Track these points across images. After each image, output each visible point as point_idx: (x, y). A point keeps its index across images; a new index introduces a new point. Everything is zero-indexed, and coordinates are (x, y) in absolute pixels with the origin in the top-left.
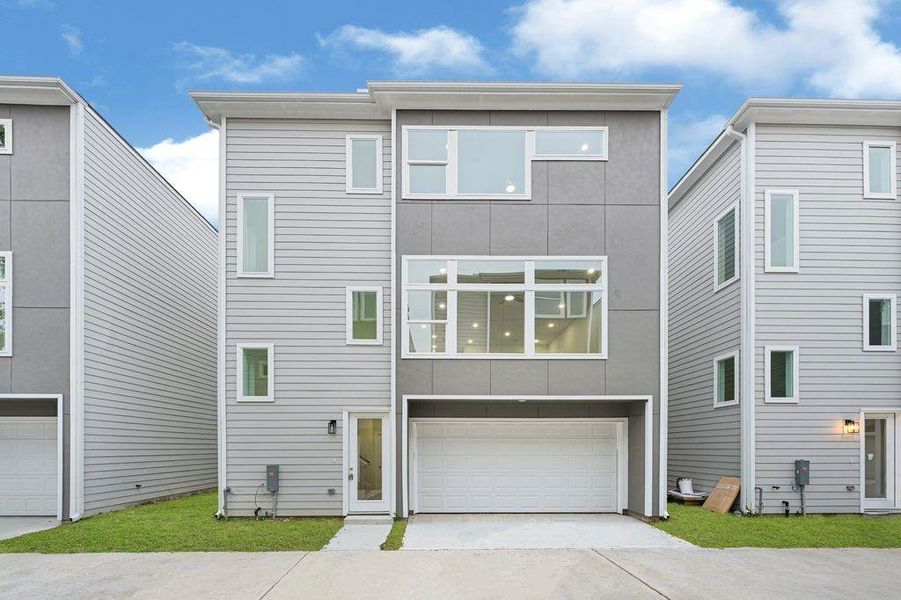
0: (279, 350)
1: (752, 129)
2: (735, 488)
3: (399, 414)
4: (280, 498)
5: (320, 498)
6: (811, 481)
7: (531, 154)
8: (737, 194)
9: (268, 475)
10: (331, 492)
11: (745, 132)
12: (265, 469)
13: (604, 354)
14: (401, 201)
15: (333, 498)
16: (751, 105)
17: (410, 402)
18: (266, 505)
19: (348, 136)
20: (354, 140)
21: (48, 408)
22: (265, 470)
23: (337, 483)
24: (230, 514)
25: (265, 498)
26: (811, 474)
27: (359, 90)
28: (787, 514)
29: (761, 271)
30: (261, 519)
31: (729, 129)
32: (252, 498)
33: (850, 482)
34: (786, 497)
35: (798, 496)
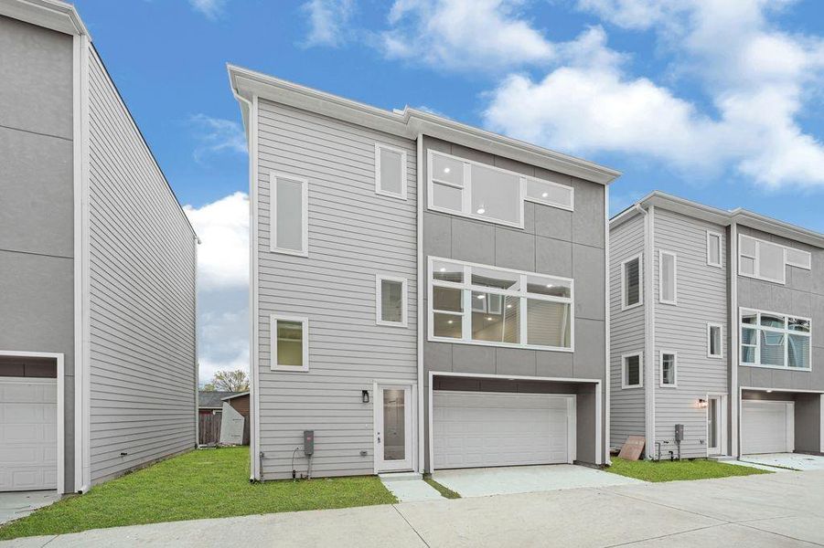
0: (313, 324)
1: (652, 210)
2: (642, 443)
3: (426, 387)
4: (315, 461)
5: (354, 459)
6: (685, 438)
7: (523, 196)
8: (642, 249)
9: (305, 439)
10: (364, 454)
11: (647, 209)
12: (301, 434)
13: (572, 349)
14: (427, 211)
15: (364, 459)
16: (655, 195)
17: (435, 377)
18: (301, 468)
19: (377, 145)
20: (382, 149)
21: (45, 368)
22: (303, 435)
23: (368, 446)
24: (267, 477)
25: (301, 462)
26: (685, 433)
27: (395, 110)
28: (672, 460)
29: (657, 301)
30: (297, 480)
31: (638, 206)
32: (289, 462)
33: (701, 438)
34: (670, 448)
35: (676, 447)
